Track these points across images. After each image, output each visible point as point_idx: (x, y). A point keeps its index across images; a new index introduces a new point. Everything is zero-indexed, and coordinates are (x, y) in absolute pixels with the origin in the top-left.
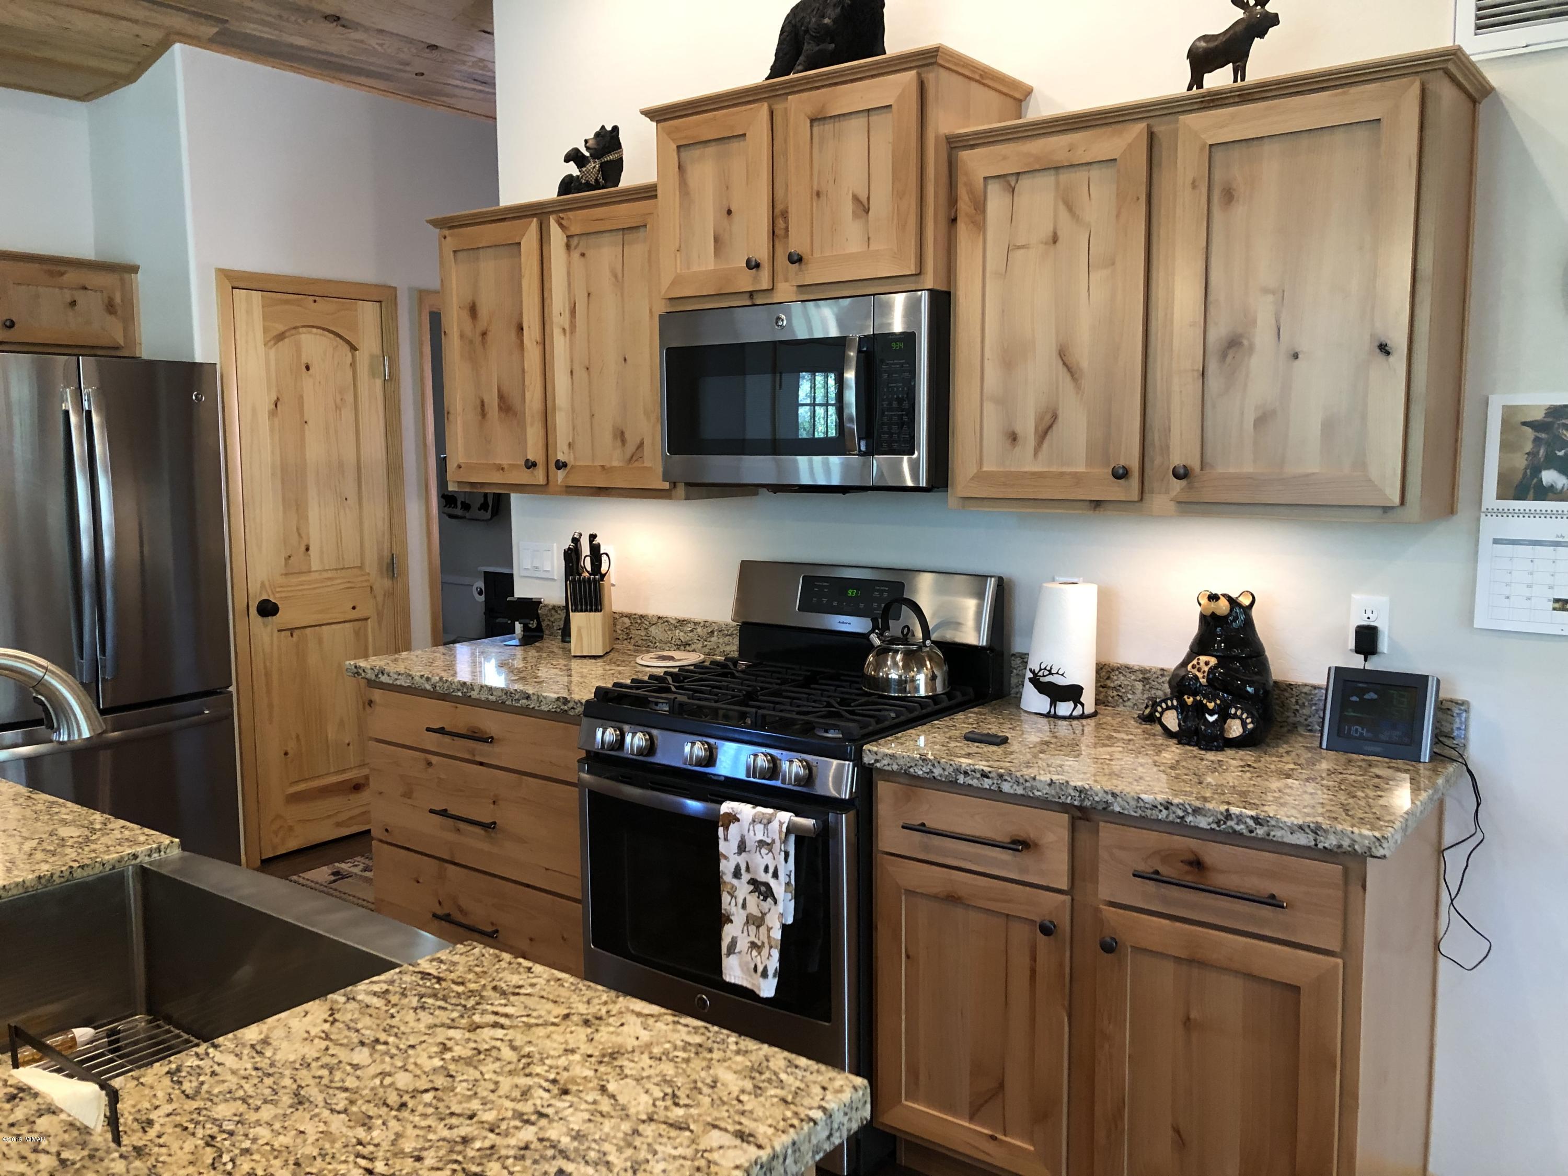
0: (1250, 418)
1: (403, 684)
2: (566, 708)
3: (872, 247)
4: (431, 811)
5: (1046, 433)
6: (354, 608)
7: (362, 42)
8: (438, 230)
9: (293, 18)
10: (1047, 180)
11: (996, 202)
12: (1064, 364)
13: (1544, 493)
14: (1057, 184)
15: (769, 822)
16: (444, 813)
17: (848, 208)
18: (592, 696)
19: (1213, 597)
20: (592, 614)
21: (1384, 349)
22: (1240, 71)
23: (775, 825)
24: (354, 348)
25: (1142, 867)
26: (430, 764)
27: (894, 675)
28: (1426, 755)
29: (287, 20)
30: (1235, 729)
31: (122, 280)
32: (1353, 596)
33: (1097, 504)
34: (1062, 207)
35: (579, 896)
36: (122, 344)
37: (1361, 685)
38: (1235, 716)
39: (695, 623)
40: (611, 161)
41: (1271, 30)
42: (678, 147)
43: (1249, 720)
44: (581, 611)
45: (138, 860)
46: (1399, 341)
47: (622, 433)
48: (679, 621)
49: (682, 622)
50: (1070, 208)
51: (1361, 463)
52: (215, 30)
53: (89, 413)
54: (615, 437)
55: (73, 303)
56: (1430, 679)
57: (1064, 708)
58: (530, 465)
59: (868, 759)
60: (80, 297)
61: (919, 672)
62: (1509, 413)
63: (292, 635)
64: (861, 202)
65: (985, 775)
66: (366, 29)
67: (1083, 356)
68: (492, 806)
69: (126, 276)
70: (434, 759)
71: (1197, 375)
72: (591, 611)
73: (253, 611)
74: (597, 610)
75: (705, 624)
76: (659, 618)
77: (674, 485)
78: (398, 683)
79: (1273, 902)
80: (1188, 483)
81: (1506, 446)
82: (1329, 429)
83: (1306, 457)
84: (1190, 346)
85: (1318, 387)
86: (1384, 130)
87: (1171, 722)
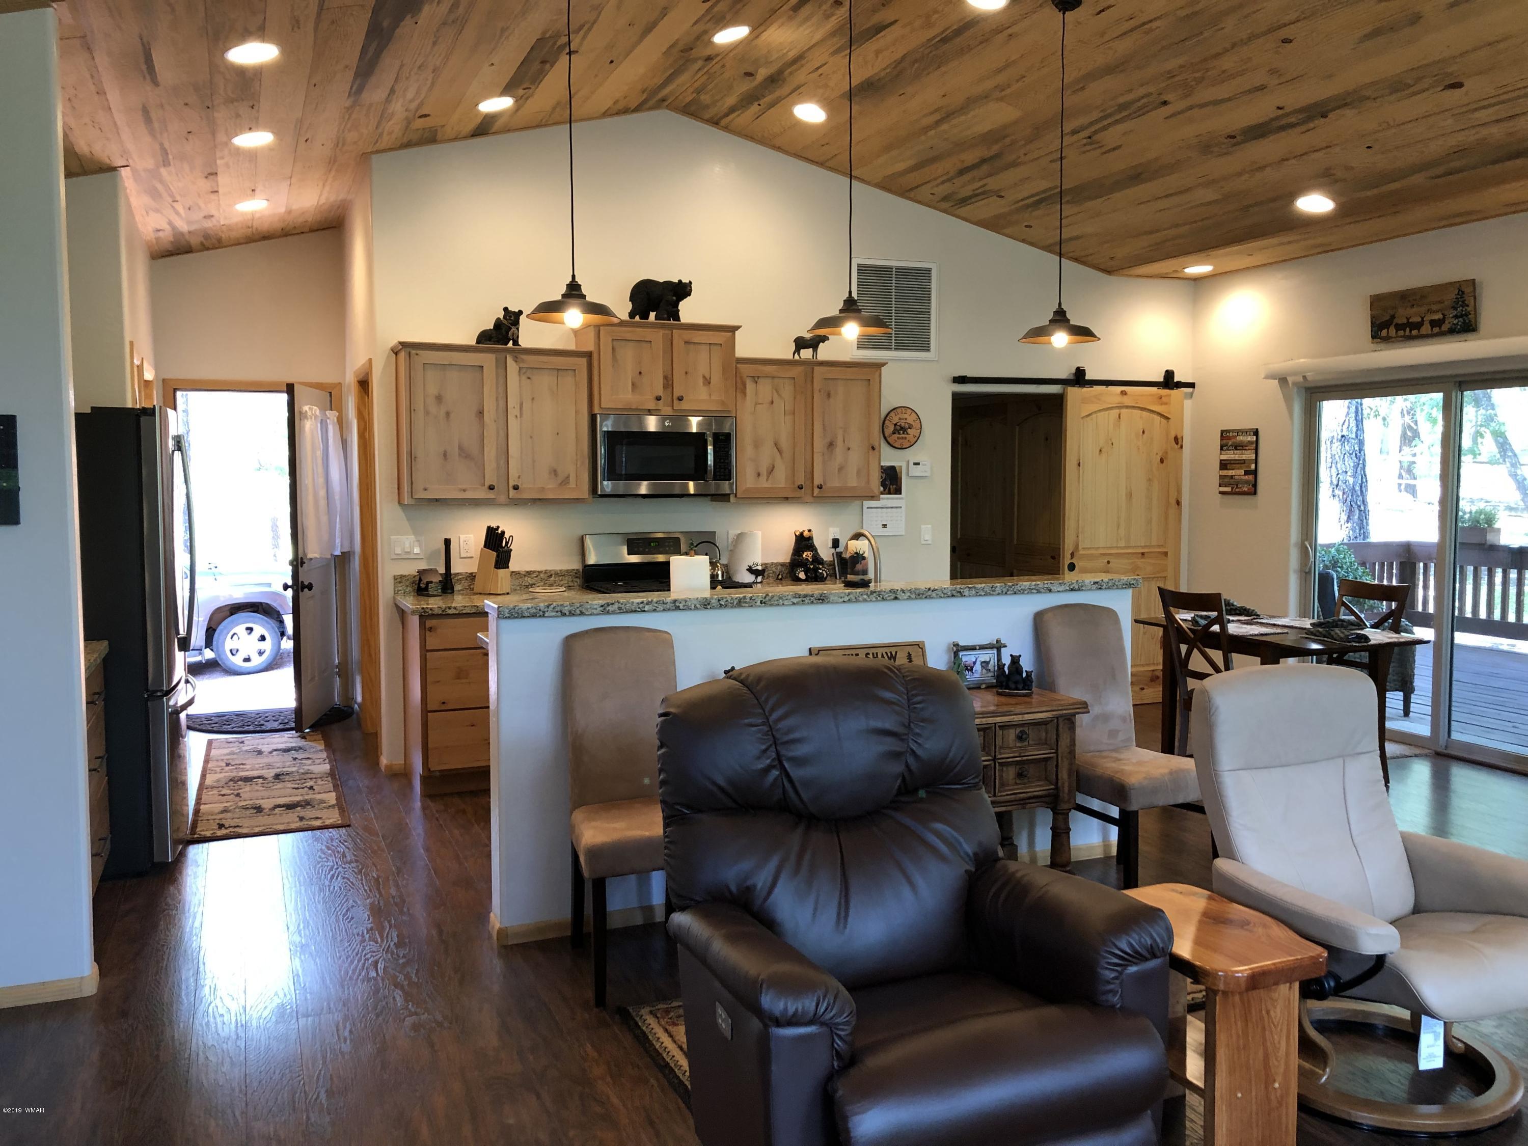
0: (837, 469)
1: (469, 612)
3: (711, 398)
5: (771, 473)
10: (769, 380)
11: (750, 386)
12: (777, 448)
14: (773, 382)
20: (506, 570)
22: (814, 353)
32: (830, 528)
33: (787, 498)
34: (774, 391)
39: (539, 572)
42: (613, 340)
44: (501, 568)
47: (555, 471)
48: (528, 572)
49: (529, 573)
50: (777, 392)
51: (868, 482)
54: (550, 473)
58: (493, 488)
64: (706, 379)
67: (785, 444)
71: (821, 454)
72: (505, 568)
75: (546, 572)
78: (464, 612)
80: (821, 490)
82: (859, 472)
83: (852, 481)
84: (819, 444)
85: (855, 459)
86: (871, 383)
87: (802, 575)
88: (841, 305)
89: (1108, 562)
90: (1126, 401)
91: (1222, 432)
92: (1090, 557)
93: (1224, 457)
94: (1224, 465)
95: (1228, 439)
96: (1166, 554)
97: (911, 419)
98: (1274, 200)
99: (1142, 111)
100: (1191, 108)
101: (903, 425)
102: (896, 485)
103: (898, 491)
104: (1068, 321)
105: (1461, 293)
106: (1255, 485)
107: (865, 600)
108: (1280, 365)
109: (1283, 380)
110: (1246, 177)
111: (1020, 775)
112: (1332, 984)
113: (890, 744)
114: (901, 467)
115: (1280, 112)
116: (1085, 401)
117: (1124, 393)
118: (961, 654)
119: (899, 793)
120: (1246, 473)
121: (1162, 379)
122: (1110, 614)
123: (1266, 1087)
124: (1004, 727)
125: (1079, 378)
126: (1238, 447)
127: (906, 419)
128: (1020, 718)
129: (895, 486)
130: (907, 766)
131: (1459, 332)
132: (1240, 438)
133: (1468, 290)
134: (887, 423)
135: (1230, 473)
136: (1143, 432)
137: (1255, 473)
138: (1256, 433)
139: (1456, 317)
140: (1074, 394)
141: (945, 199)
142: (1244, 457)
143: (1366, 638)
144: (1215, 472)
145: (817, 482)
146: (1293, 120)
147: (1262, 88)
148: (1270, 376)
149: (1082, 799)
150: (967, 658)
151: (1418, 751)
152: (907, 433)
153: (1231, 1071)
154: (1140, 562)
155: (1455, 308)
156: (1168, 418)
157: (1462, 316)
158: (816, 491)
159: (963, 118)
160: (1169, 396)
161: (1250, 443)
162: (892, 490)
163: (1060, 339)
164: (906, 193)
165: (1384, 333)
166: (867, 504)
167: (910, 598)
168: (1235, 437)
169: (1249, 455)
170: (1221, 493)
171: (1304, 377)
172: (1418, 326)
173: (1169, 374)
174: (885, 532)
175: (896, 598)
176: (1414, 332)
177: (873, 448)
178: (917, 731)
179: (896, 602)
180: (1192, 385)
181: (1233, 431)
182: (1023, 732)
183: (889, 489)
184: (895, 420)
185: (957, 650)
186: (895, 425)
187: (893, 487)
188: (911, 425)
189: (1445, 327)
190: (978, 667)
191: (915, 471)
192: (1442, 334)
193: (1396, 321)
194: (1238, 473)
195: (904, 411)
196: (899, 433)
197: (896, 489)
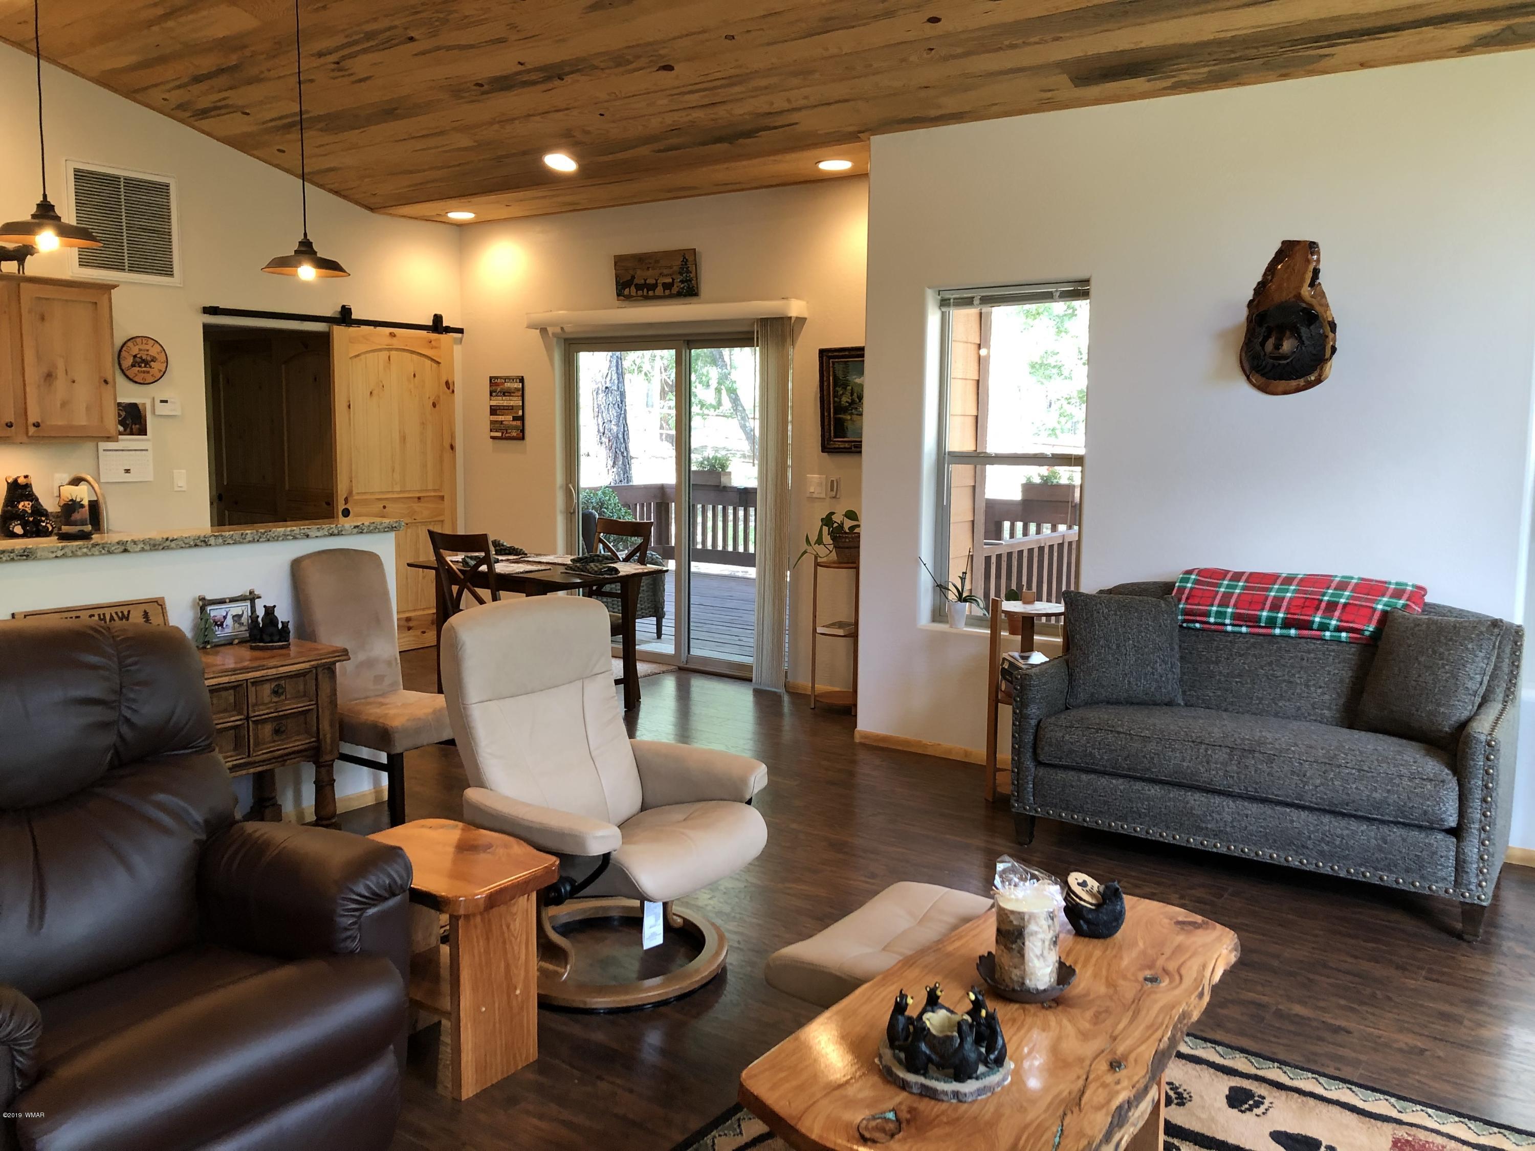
0: (58, 404)
19: (25, 477)
30: (49, 528)
51: (102, 420)
71: (37, 386)
82: (88, 409)
83: (81, 419)
84: (33, 375)
85: (83, 393)
86: (98, 306)
87: (18, 530)
88: (34, 210)
89: (384, 507)
90: (395, 343)
91: (491, 378)
92: (365, 502)
93: (493, 403)
94: (494, 411)
95: (496, 386)
96: (442, 498)
97: (154, 351)
98: (524, 153)
99: (388, 44)
100: (438, 48)
101: (144, 357)
102: (140, 423)
103: (143, 431)
104: (315, 253)
105: (685, 261)
106: (523, 431)
107: (86, 555)
108: (541, 315)
109: (543, 330)
110: (496, 127)
111: (277, 732)
112: (568, 888)
113: (99, 714)
114: (144, 404)
115: (521, 68)
116: (352, 340)
117: (392, 335)
118: (209, 608)
119: (112, 767)
120: (515, 419)
121: (431, 324)
122: (373, 559)
123: (509, 996)
124: (256, 682)
125: (345, 317)
126: (506, 393)
127: (148, 351)
128: (274, 671)
129: (137, 426)
130: (121, 736)
131: (685, 296)
132: (508, 385)
133: (690, 259)
134: (124, 353)
135: (500, 418)
136: (414, 376)
137: (522, 418)
138: (522, 380)
139: (682, 282)
140: (340, 333)
141: (181, 107)
142: (512, 403)
143: (616, 571)
144: (486, 418)
145: (31, 420)
146: (533, 76)
147: (501, 41)
148: (531, 326)
149: (348, 749)
150: (216, 612)
151: (664, 668)
152: (151, 367)
153: (475, 989)
154: (416, 506)
155: (681, 274)
156: (438, 363)
157: (686, 281)
158: (32, 430)
159: (191, 17)
160: (439, 340)
161: (517, 390)
162: (134, 430)
163: (307, 272)
164: (132, 93)
165: (626, 292)
166: (103, 445)
167: (143, 550)
168: (503, 384)
169: (515, 402)
170: (492, 438)
171: (562, 328)
172: (653, 287)
173: (438, 319)
174: (128, 478)
175: (125, 551)
176: (651, 293)
177: (106, 382)
178: (132, 696)
179: (126, 555)
180: (460, 331)
181: (500, 378)
182: (279, 686)
183: (131, 429)
184: (135, 351)
185: (204, 604)
186: (135, 356)
187: (136, 427)
188: (154, 357)
189: (675, 290)
190: (229, 621)
191: (161, 409)
192: (671, 296)
193: (636, 281)
194: (507, 418)
195: (144, 342)
196: (140, 367)
197: (139, 429)
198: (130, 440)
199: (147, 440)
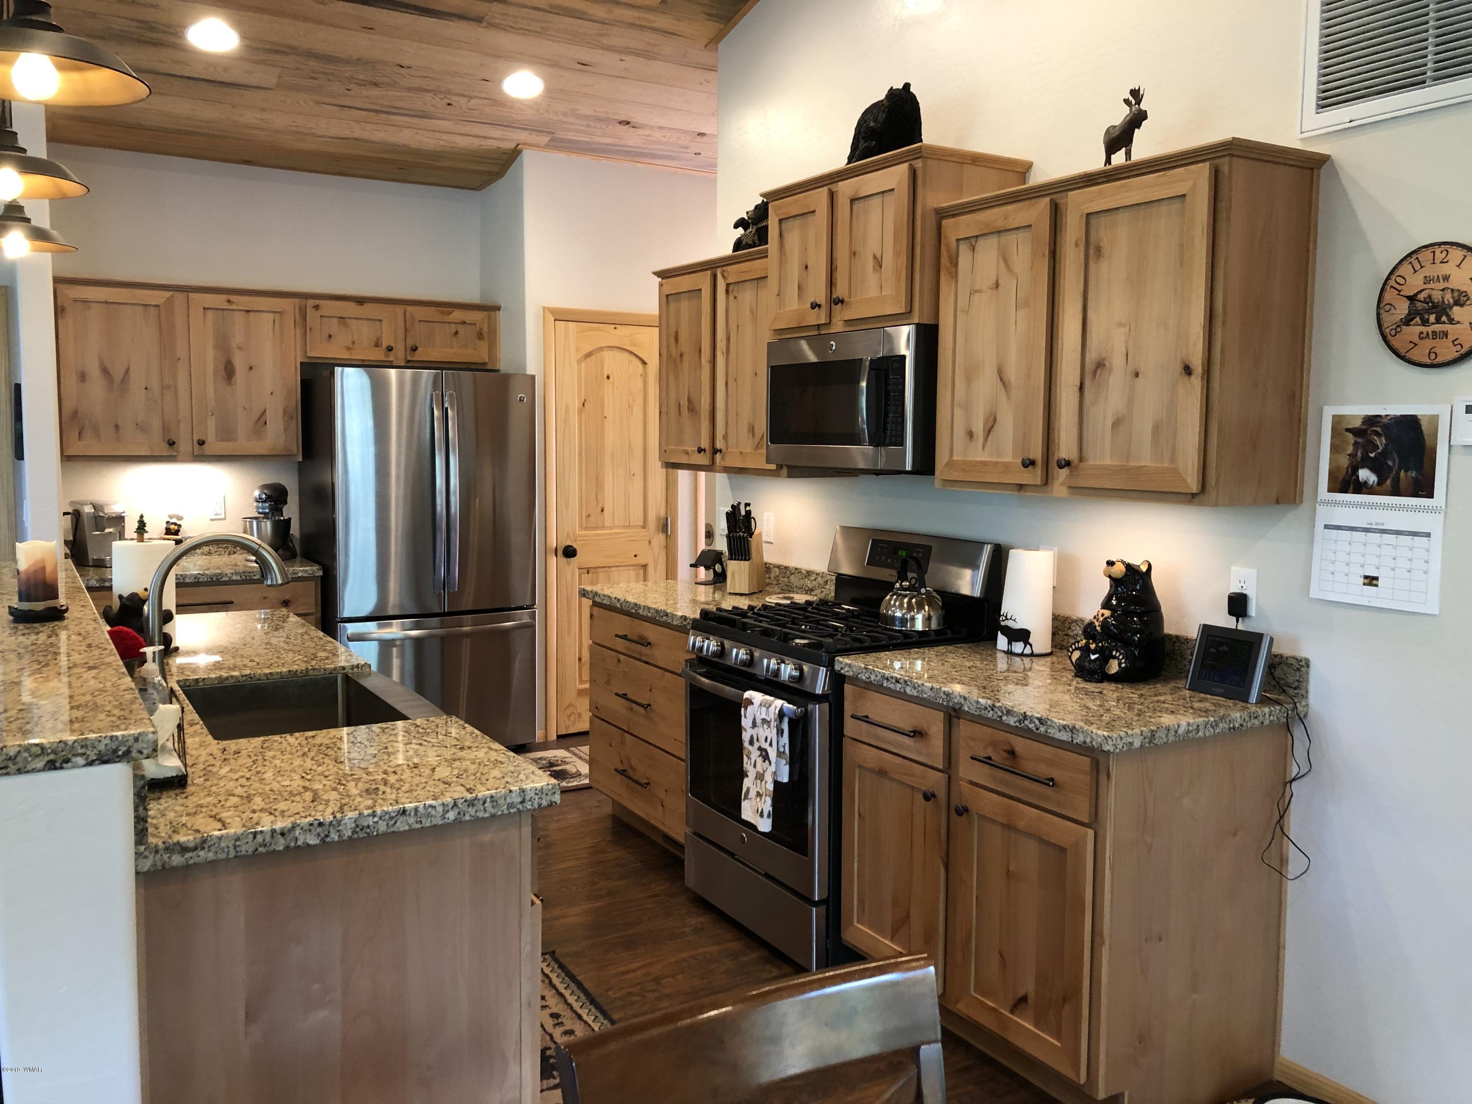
0: (1109, 423)
2: (685, 623)
3: (883, 293)
4: (616, 694)
5: (990, 431)
6: (636, 556)
7: (649, 136)
8: (660, 279)
9: (598, 125)
10: (992, 241)
11: (964, 258)
12: (1001, 379)
13: (1360, 488)
14: (999, 243)
15: (770, 706)
16: (624, 696)
17: (870, 263)
18: (698, 616)
19: (1110, 563)
20: (742, 562)
21: (1188, 370)
22: (1128, 154)
23: (772, 709)
24: (644, 363)
25: (982, 754)
26: (619, 661)
27: (898, 614)
28: (1254, 697)
29: (595, 127)
30: (1114, 667)
31: (489, 317)
32: (1233, 568)
33: (1020, 487)
34: (1001, 262)
35: (684, 758)
36: (487, 360)
37: (1218, 639)
38: (1115, 657)
39: (818, 574)
40: (762, 227)
41: (1144, 122)
43: (1123, 661)
44: (735, 560)
45: (345, 671)
46: (1197, 364)
47: (753, 428)
49: (809, 573)
50: (1006, 262)
52: (549, 138)
53: (447, 409)
54: (749, 431)
55: (456, 333)
56: (1265, 637)
57: (1018, 647)
58: (700, 450)
59: (837, 667)
60: (461, 328)
61: (918, 613)
62: (1337, 420)
63: (588, 573)
64: (878, 260)
65: (897, 681)
66: (651, 127)
67: (1012, 375)
68: (649, 693)
69: (493, 313)
70: (622, 657)
71: (1077, 389)
72: (741, 560)
73: (560, 553)
74: (745, 560)
76: (796, 569)
77: (780, 467)
78: (604, 602)
79: (1050, 782)
80: (1070, 472)
81: (1335, 449)
83: (1143, 454)
84: (1072, 367)
97: (1462, 276)
101: (1437, 296)
102: (1419, 468)
103: (1424, 488)
114: (1434, 419)
127: (1446, 278)
129: (1412, 474)
134: (1390, 295)
145: (1060, 453)
152: (1451, 321)
162: (1403, 484)
174: (1369, 597)
183: (1396, 480)
184: (1414, 283)
186: (1412, 299)
187: (1407, 477)
188: (1461, 292)
195: (1439, 256)
196: (1425, 322)
197: (1416, 480)
198: (1392, 507)
199: (1434, 510)
